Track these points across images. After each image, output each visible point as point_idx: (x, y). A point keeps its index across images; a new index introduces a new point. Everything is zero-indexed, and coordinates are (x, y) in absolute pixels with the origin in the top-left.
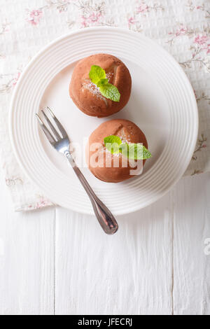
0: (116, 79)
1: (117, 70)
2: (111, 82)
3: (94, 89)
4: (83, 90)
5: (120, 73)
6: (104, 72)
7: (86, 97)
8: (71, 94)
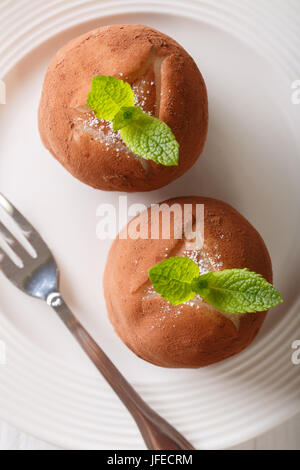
0: (164, 95)
1: (163, 69)
2: (151, 105)
3: (106, 131)
4: (76, 137)
5: (171, 79)
6: (128, 85)
7: (88, 155)
8: (45, 140)
